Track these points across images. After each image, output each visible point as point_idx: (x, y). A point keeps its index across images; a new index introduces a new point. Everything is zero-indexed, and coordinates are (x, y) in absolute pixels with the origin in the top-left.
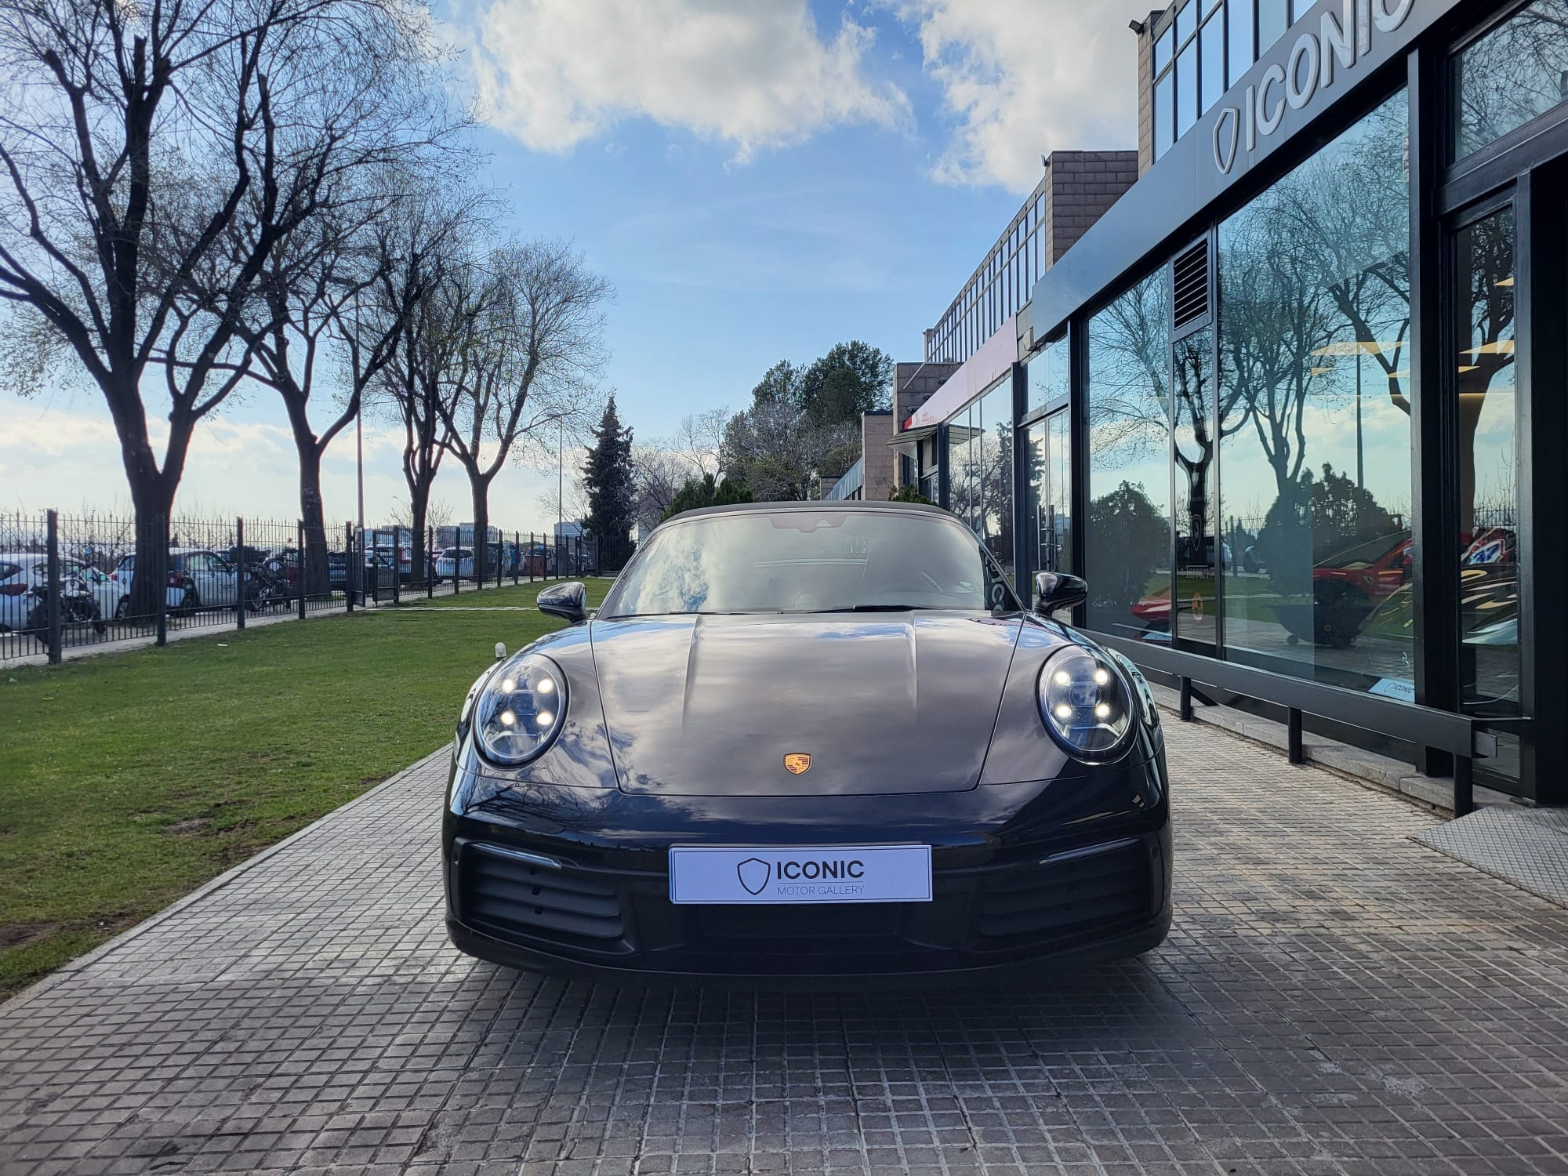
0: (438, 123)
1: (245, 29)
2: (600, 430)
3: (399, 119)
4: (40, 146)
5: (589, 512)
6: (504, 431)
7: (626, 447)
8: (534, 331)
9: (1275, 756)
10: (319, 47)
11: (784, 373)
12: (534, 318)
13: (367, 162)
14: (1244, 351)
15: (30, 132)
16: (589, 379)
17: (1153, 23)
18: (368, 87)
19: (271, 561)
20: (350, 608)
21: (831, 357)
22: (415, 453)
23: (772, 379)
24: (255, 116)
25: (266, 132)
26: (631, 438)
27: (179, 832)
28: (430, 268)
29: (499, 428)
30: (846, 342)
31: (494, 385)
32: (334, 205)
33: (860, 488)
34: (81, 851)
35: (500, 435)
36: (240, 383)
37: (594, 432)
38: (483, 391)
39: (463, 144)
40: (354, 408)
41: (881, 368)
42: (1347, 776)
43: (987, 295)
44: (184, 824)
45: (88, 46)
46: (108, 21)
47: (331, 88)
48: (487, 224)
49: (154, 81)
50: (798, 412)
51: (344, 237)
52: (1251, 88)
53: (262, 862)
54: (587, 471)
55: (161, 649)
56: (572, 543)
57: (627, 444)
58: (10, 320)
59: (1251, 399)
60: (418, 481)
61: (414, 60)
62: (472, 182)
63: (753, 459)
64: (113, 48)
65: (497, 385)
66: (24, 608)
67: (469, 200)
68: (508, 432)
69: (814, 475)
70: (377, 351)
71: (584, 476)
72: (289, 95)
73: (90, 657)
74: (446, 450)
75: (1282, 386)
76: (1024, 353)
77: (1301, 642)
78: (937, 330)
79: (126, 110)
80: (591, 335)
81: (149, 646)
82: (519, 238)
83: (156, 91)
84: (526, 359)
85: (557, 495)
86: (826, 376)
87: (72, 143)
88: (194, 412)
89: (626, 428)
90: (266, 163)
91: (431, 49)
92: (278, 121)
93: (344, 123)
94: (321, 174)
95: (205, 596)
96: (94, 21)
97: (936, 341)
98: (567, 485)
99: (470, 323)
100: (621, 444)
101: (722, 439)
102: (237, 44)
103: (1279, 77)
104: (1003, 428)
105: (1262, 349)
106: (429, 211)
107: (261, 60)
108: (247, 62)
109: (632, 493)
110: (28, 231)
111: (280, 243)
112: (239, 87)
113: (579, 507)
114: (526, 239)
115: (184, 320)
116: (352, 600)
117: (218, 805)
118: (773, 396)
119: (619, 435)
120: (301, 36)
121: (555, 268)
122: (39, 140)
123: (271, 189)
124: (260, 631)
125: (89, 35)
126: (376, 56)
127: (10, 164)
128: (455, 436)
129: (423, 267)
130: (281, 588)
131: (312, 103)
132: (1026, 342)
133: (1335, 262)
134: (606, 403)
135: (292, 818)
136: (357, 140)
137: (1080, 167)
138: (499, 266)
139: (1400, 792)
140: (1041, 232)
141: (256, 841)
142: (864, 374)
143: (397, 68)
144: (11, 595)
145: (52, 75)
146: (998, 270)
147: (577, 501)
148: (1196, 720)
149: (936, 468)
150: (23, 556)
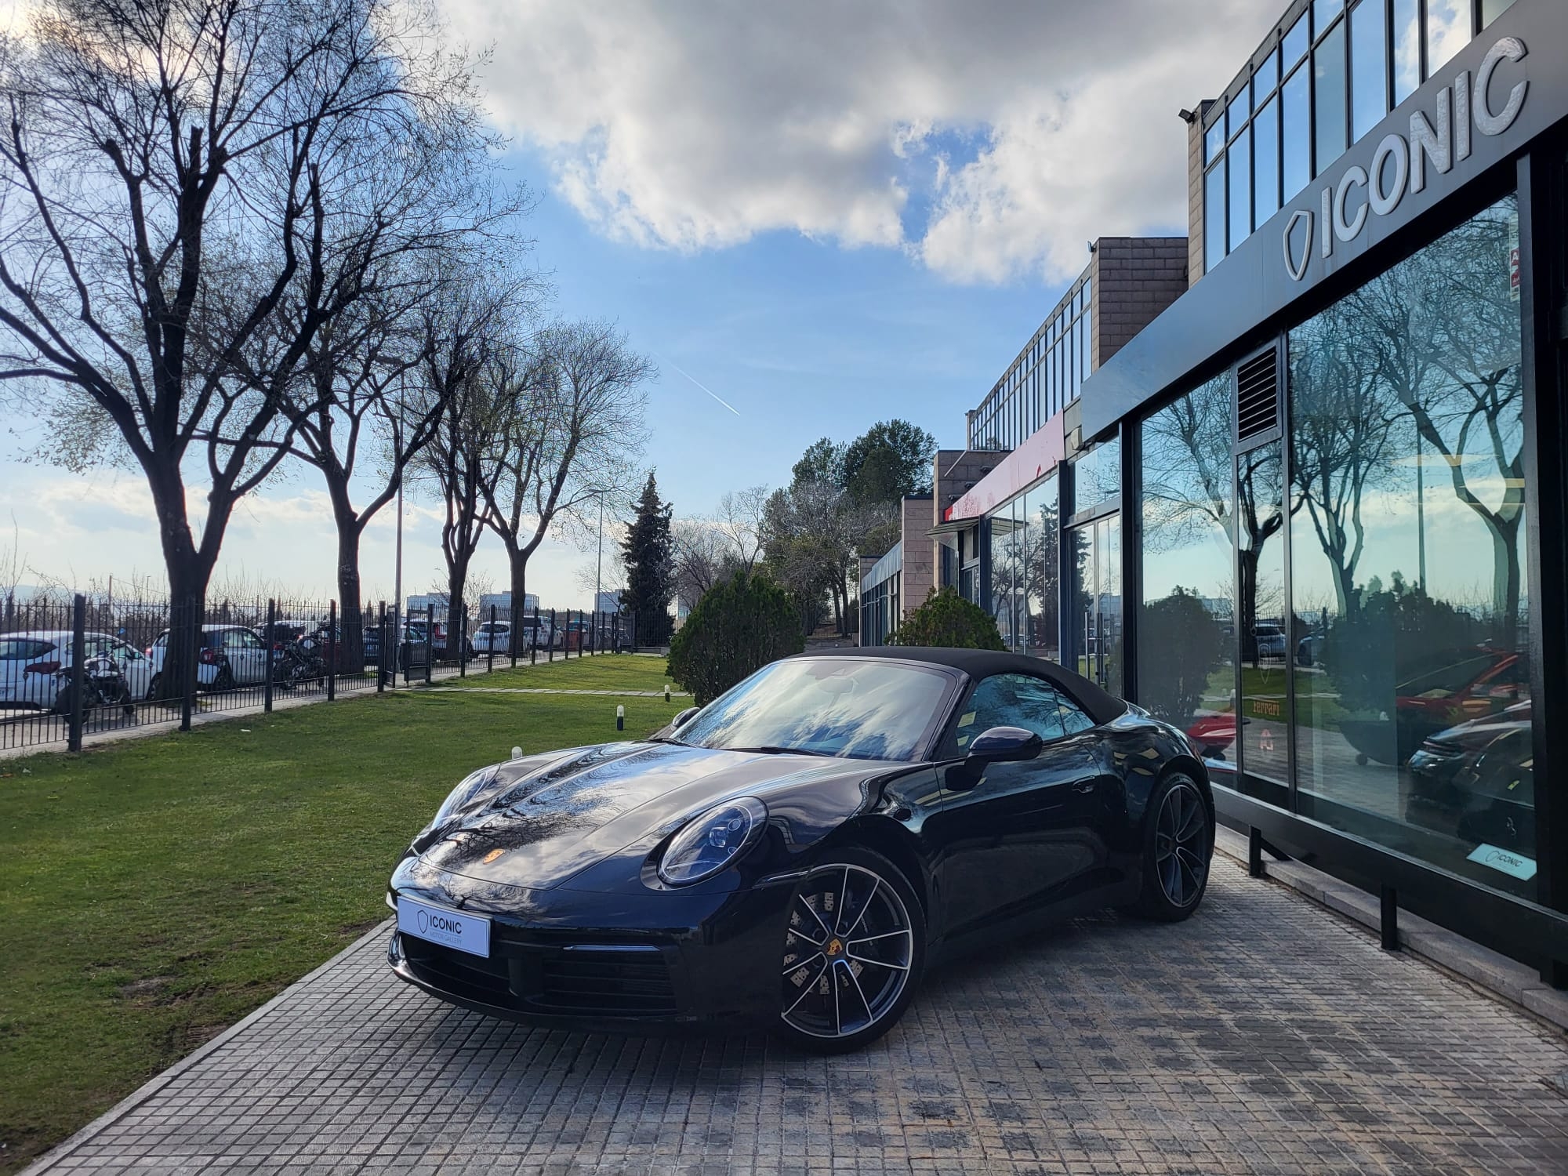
0: (483, 211)
1: (298, 118)
2: (639, 505)
3: (445, 207)
4: (94, 232)
5: (627, 586)
6: (544, 507)
7: (665, 522)
8: (576, 409)
9: (1364, 937)
10: (370, 137)
11: (825, 450)
12: (576, 397)
13: (412, 248)
14: (1297, 438)
15: (87, 219)
16: (629, 457)
17: (1204, 112)
18: (417, 175)
19: (305, 638)
20: (380, 689)
21: (872, 434)
22: (454, 529)
23: (812, 457)
24: (305, 204)
25: (316, 220)
26: (670, 514)
27: (132, 995)
28: (475, 348)
29: (539, 503)
30: (886, 420)
31: (535, 461)
32: (380, 290)
33: (899, 573)
34: (18, 1022)
35: (540, 512)
36: (282, 461)
37: (633, 507)
38: (525, 469)
39: (507, 232)
40: (396, 484)
41: (922, 446)
42: (1454, 974)
43: (1031, 378)
44: (142, 984)
45: (147, 136)
46: (166, 112)
47: (380, 176)
48: (530, 306)
49: (209, 169)
50: (838, 489)
51: (392, 319)
52: (1327, 189)
53: (199, 1062)
54: (625, 546)
55: (183, 735)
56: (608, 619)
57: (667, 519)
58: (64, 399)
59: (1306, 486)
60: (456, 557)
61: (462, 150)
62: (518, 267)
63: (792, 536)
64: (170, 137)
65: (538, 462)
66: (54, 688)
67: (515, 283)
68: (548, 509)
69: (853, 554)
70: (420, 428)
71: (624, 551)
72: (340, 183)
73: (110, 744)
74: (486, 526)
75: (1339, 473)
76: (1071, 452)
77: (1371, 762)
78: (979, 412)
79: (179, 198)
80: (632, 414)
81: (173, 731)
82: (565, 319)
83: (211, 179)
84: (568, 437)
85: (596, 569)
86: (866, 454)
87: (126, 230)
88: (233, 492)
89: (665, 505)
90: (314, 248)
91: (478, 138)
92: (328, 209)
93: (391, 210)
94: (368, 260)
95: (240, 671)
96: (154, 112)
97: (979, 422)
98: (606, 559)
99: (513, 401)
100: (660, 520)
101: (761, 516)
102: (288, 135)
103: (1360, 179)
104: (1048, 510)
105: (1316, 436)
106: (475, 293)
107: (311, 150)
108: (298, 152)
109: (671, 568)
110: (79, 313)
111: (328, 325)
112: (290, 177)
113: (617, 580)
114: (571, 320)
115: (228, 402)
116: (383, 679)
117: (182, 959)
118: (813, 473)
119: (659, 511)
120: (353, 127)
121: (599, 347)
122: (95, 227)
123: (318, 275)
124: (286, 714)
125: (149, 127)
126: (426, 146)
127: (65, 249)
128: (496, 512)
129: (468, 348)
130: (314, 666)
131: (362, 191)
132: (1074, 440)
133: (1394, 351)
134: (646, 479)
135: (255, 983)
136: (404, 227)
137: (1127, 253)
138: (543, 347)
139: (1521, 1006)
140: (1087, 316)
141: (207, 1018)
142: (905, 452)
143: (445, 158)
144: (42, 673)
145: (110, 164)
146: (1042, 354)
147: (615, 575)
148: (1267, 877)
149: (977, 561)
150: (56, 634)
